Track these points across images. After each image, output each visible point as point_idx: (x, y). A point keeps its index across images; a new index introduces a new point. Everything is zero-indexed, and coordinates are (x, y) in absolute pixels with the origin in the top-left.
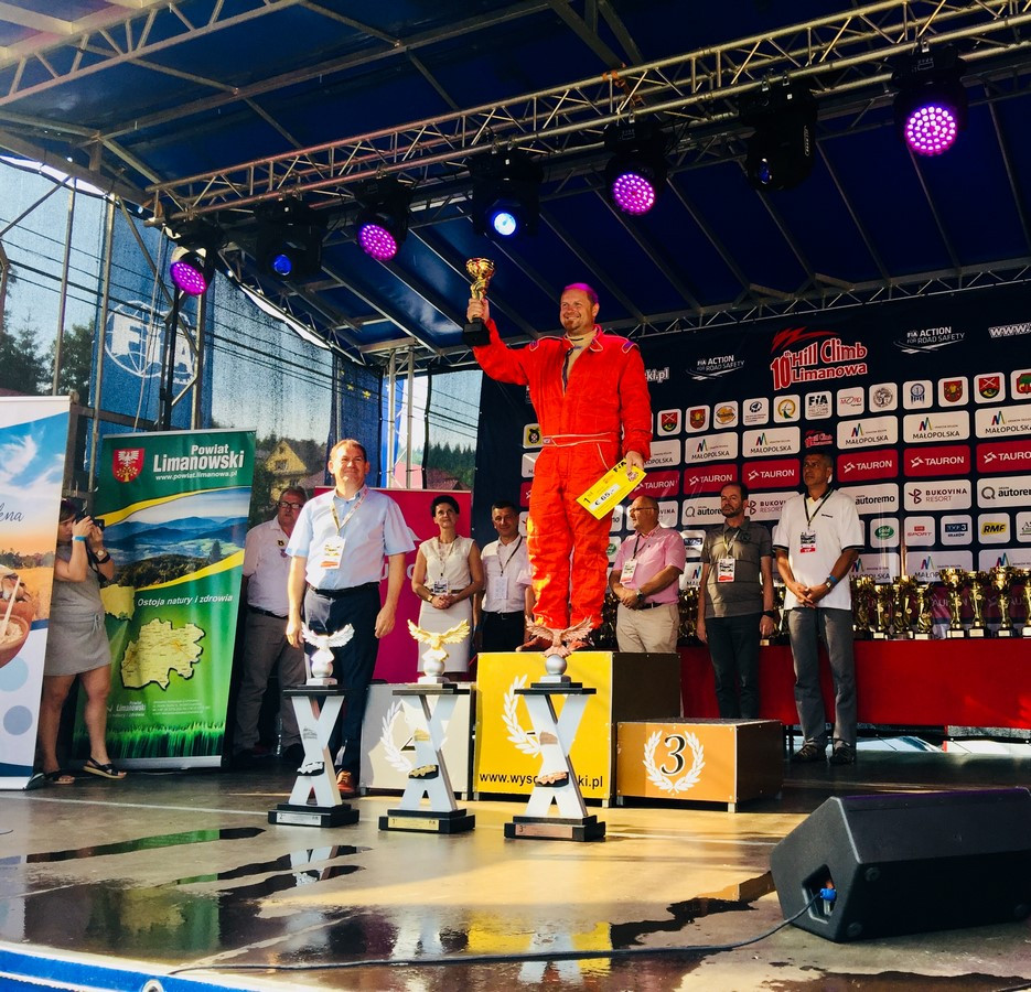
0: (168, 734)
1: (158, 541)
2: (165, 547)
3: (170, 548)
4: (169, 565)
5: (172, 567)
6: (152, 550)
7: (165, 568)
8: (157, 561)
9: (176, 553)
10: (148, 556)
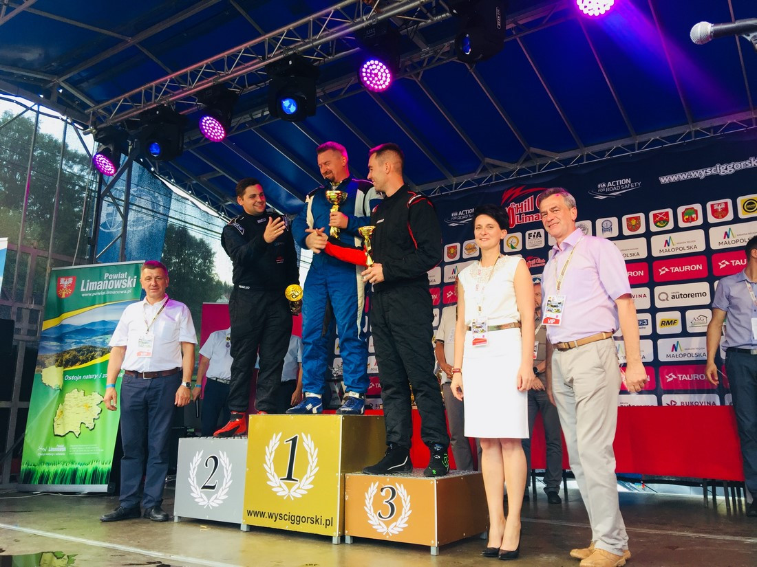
0: (77, 468)
1: (80, 337)
2: (84, 341)
3: (87, 342)
4: (86, 352)
5: (87, 354)
6: (77, 343)
7: (83, 355)
8: (79, 350)
9: (90, 344)
10: (74, 347)
